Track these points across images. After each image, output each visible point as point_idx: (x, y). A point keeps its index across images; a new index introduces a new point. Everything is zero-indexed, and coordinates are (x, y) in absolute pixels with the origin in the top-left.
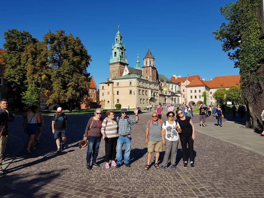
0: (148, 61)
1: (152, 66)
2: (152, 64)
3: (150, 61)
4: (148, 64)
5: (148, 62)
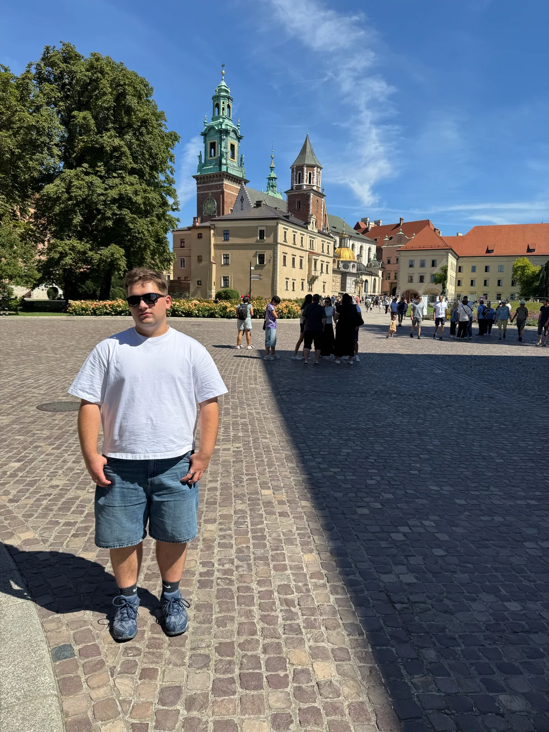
0: (305, 174)
1: (315, 188)
2: (315, 184)
5: (305, 177)
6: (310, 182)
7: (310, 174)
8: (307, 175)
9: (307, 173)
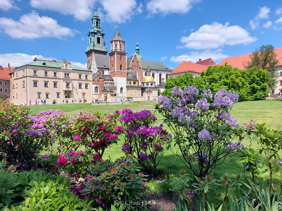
0: (114, 44)
1: (118, 50)
2: (118, 48)
3: (116, 44)
4: (114, 49)
5: (114, 46)
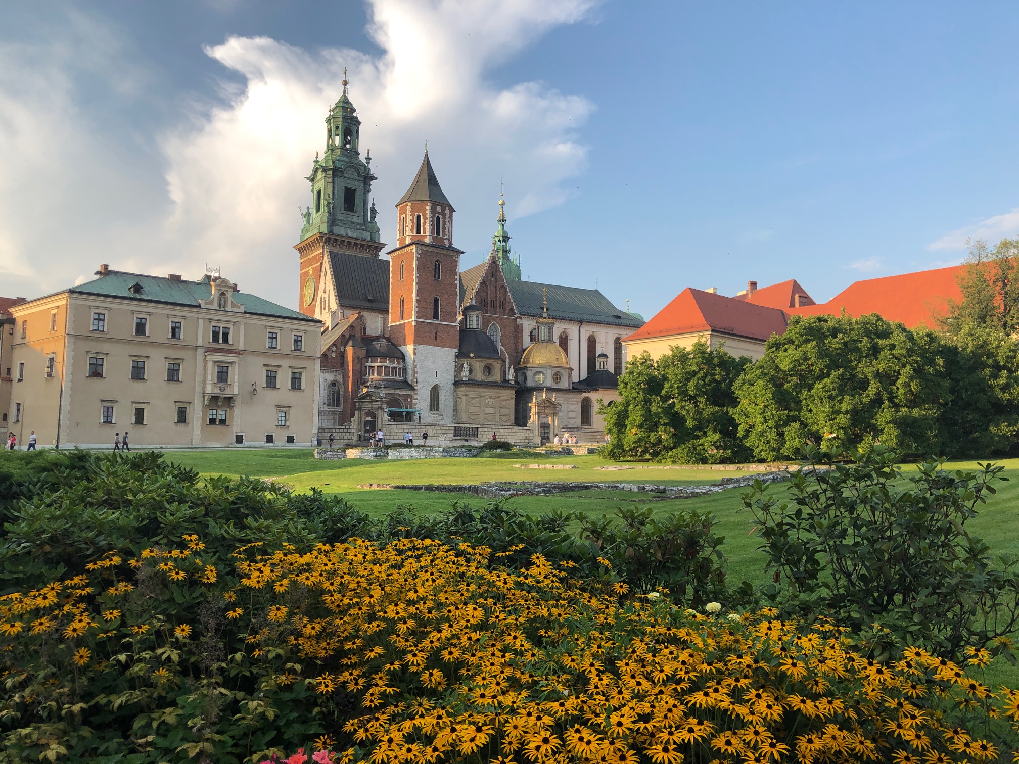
0: (409, 218)
1: (427, 241)
2: (427, 234)
4: (408, 232)
5: (409, 224)
6: (418, 232)
7: (419, 217)
8: (412, 220)
9: (413, 215)
